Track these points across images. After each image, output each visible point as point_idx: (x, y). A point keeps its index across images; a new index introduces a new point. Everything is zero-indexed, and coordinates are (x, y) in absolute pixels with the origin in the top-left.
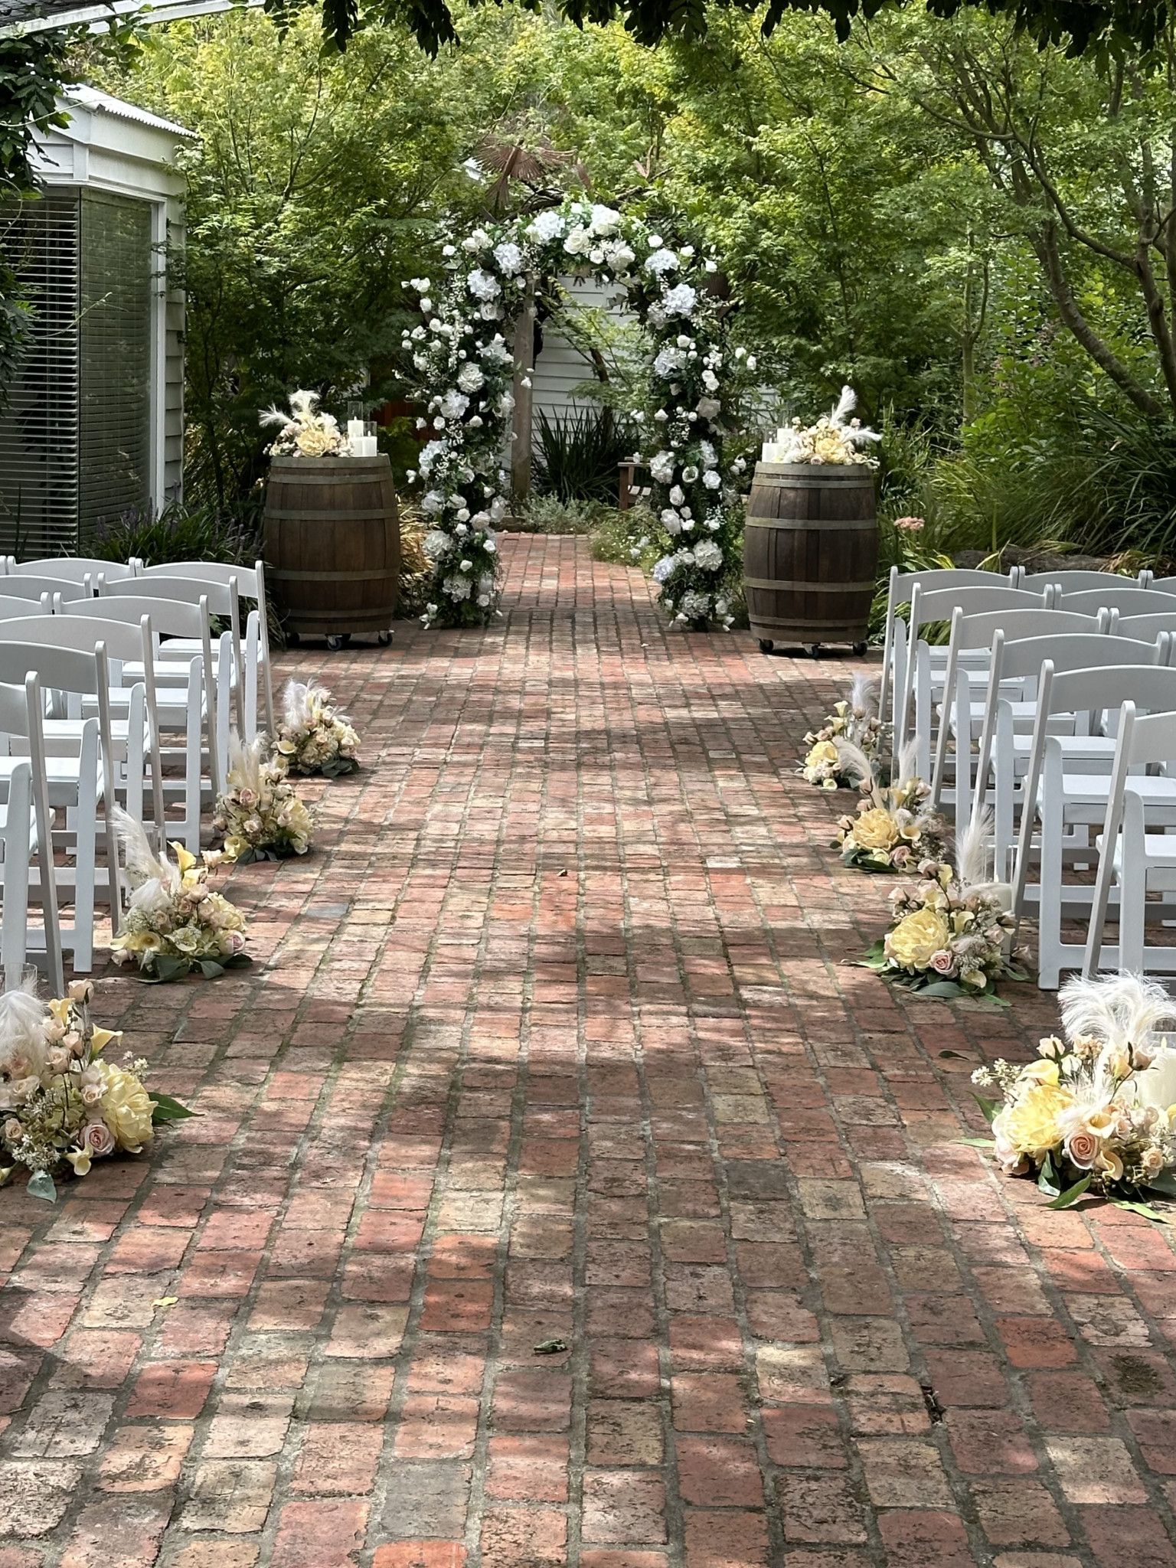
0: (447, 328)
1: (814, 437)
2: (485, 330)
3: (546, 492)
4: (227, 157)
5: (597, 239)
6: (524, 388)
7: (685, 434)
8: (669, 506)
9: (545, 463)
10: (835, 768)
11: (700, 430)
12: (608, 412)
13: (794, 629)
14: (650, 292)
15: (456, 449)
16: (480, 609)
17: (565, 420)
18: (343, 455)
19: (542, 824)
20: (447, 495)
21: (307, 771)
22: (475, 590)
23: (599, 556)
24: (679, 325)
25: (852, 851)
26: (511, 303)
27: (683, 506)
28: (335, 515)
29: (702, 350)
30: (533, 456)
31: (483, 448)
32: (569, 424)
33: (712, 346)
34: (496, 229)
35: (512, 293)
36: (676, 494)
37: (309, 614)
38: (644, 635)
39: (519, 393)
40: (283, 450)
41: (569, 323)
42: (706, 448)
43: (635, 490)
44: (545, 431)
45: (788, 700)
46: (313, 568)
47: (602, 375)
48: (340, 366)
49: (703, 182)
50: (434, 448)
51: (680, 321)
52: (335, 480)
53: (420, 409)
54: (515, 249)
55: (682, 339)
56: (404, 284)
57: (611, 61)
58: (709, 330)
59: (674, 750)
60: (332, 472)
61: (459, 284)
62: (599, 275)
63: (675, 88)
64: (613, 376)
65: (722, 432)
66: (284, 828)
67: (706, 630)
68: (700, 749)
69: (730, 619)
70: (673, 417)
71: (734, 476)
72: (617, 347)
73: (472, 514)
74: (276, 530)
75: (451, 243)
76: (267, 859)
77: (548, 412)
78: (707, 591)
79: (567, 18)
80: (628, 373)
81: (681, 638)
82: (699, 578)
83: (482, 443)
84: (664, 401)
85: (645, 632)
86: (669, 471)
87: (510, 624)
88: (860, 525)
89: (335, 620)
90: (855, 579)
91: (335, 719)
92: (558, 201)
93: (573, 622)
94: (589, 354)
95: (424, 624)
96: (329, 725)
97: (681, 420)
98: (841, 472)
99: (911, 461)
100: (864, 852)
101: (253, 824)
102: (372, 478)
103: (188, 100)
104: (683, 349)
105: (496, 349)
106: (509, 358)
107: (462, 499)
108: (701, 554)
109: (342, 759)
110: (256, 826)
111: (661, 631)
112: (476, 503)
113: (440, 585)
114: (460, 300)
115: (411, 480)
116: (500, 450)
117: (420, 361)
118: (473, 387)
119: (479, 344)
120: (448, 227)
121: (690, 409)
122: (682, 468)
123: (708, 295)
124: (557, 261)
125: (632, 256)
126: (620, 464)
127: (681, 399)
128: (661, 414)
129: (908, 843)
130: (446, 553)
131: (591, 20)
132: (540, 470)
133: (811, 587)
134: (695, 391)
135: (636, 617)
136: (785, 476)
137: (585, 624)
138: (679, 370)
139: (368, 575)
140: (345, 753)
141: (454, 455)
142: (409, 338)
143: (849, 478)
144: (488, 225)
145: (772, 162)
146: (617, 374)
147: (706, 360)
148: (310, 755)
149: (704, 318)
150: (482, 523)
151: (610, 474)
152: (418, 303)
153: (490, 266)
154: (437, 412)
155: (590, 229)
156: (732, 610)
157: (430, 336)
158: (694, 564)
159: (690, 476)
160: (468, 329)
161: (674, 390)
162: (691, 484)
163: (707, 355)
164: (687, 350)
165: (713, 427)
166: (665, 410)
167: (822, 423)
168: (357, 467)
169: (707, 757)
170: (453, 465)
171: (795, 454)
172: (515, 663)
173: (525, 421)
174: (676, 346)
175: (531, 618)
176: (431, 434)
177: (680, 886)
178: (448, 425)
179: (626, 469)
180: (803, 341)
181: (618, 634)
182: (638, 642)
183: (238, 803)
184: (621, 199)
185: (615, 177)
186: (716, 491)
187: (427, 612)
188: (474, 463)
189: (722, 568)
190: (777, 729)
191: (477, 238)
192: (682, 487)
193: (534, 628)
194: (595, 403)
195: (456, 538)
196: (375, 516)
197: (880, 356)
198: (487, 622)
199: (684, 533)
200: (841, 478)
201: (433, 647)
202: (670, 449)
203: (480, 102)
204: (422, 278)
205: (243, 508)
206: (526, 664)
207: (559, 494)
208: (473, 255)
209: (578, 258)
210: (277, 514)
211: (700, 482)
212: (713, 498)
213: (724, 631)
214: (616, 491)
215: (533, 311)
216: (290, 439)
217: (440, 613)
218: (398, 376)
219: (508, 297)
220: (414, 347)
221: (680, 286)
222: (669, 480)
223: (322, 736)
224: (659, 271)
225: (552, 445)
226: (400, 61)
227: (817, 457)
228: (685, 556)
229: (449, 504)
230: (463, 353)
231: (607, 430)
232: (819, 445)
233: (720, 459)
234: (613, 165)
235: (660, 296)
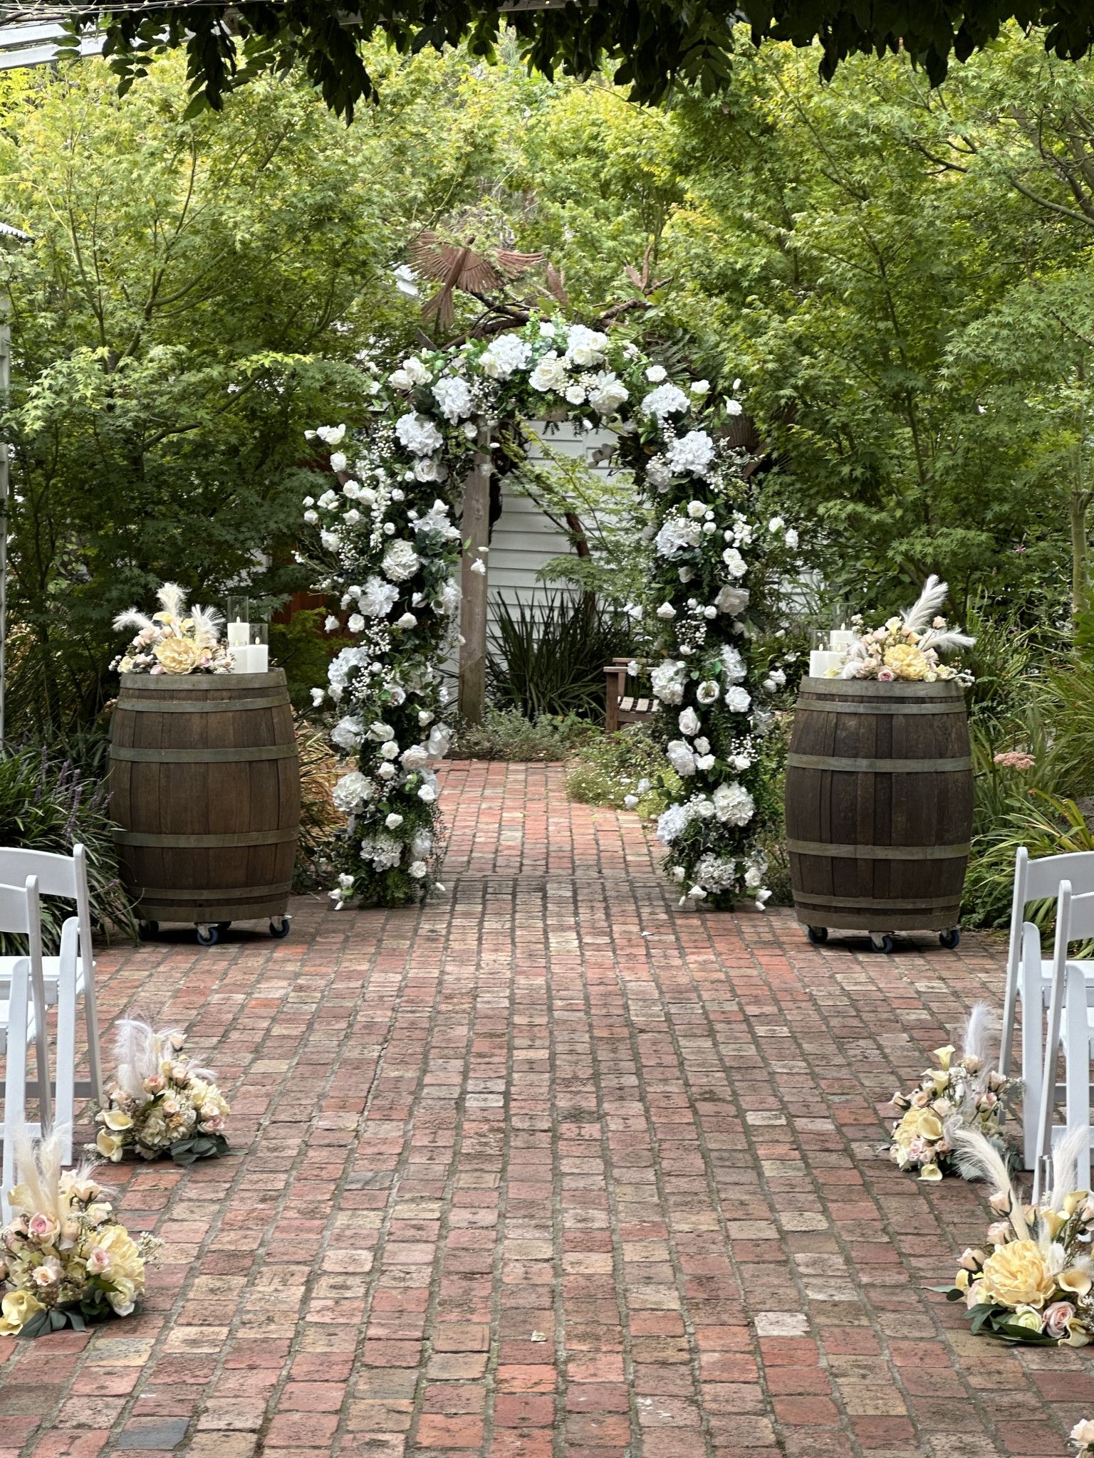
0: (367, 494)
1: (883, 645)
2: (421, 495)
3: (510, 702)
4: (67, 260)
5: (575, 371)
6: (476, 574)
7: (700, 636)
8: (678, 735)
9: (504, 666)
10: (938, 1147)
11: (721, 630)
12: (589, 598)
13: (858, 911)
14: (650, 442)
15: (381, 658)
16: (411, 880)
17: (532, 607)
18: (221, 670)
19: (500, 1248)
20: (367, 722)
21: (149, 1155)
22: (407, 855)
23: (580, 795)
24: (692, 486)
25: (981, 1308)
26: (457, 457)
27: (698, 736)
28: (207, 756)
29: (723, 520)
30: (489, 655)
31: (418, 657)
32: (537, 612)
33: (736, 515)
34: (436, 358)
35: (458, 445)
36: (689, 719)
37: (171, 895)
38: (645, 916)
39: (468, 580)
40: (136, 665)
41: (538, 478)
42: (730, 656)
43: (627, 703)
44: (506, 624)
45: (856, 1022)
46: (177, 831)
47: (581, 548)
48: (223, 548)
49: (721, 292)
50: (350, 657)
51: (692, 481)
52: (208, 706)
53: (332, 604)
54: (462, 384)
55: (695, 507)
56: (309, 434)
57: (595, 138)
58: (732, 493)
59: (695, 1112)
60: (204, 694)
61: (384, 433)
62: (577, 419)
63: (681, 169)
64: (595, 548)
65: (752, 634)
66: (98, 1276)
67: (731, 910)
68: (732, 1110)
69: (765, 894)
70: (682, 614)
71: (769, 694)
72: (602, 510)
73: (402, 750)
74: (126, 778)
75: (376, 378)
76: (68, 1326)
77: (509, 597)
78: (732, 854)
79: (534, 69)
80: (617, 544)
81: (696, 922)
82: (721, 837)
83: (416, 650)
84: (670, 591)
85: (645, 911)
86: (678, 688)
87: (455, 901)
88: (947, 765)
89: (209, 903)
90: (941, 841)
91: (191, 1076)
92: (521, 321)
93: (544, 897)
94: (564, 521)
95: (335, 902)
96: (182, 1086)
97: (694, 617)
98: (921, 691)
99: (1003, 668)
100: (1001, 1311)
101: (48, 1272)
102: (260, 703)
103: (13, 186)
104: (697, 519)
105: (436, 521)
106: (453, 533)
107: (388, 728)
108: (723, 803)
109: (202, 1135)
110: (52, 1277)
111: (668, 911)
112: (408, 733)
113: (358, 847)
114: (386, 455)
115: (317, 703)
116: (441, 660)
117: (330, 539)
118: (403, 574)
119: (412, 514)
120: (372, 359)
121: (706, 602)
122: (697, 683)
123: (730, 446)
124: (522, 402)
125: (624, 394)
126: (607, 669)
127: (694, 587)
128: (667, 609)
129: (1071, 1298)
130: (366, 803)
131: (567, 72)
132: (497, 674)
133: (881, 853)
134: (713, 577)
135: (633, 889)
136: (844, 698)
137: (560, 901)
138: (690, 548)
139: (255, 838)
140: (207, 1127)
141: (377, 667)
142: (315, 507)
143: (932, 700)
144: (426, 353)
145: (814, 266)
146: (602, 545)
147: (728, 535)
148: (154, 1132)
149: (725, 477)
150: (415, 762)
151: (593, 680)
152: (329, 461)
153: (428, 408)
154: (354, 608)
155: (566, 359)
156: (766, 881)
157: (345, 503)
158: (714, 816)
159: (707, 694)
160: (398, 495)
161: (684, 575)
162: (710, 706)
163: (730, 528)
164: (702, 521)
165: (740, 627)
166: (671, 602)
167: (893, 623)
168: (241, 688)
169: (744, 1123)
170: (376, 682)
171: (854, 667)
172: (463, 963)
173: (478, 610)
174: (687, 516)
175: (485, 892)
176: (346, 637)
177: (716, 1374)
178: (368, 626)
179: (615, 675)
180: (860, 508)
181: (608, 915)
182: (636, 929)
183: (25, 1237)
184: (607, 317)
185: (601, 286)
186: (744, 715)
187: (338, 885)
188: (405, 677)
189: (753, 821)
190: (844, 1073)
191: (411, 370)
192: (696, 710)
193: (489, 906)
194: (572, 586)
195: (380, 781)
196: (265, 757)
197: (968, 528)
198: (423, 899)
199: (700, 774)
200: (920, 700)
201: (347, 939)
202: (678, 657)
203: (417, 190)
204: (334, 424)
205: (86, 741)
206: (478, 966)
207: (525, 706)
208: (405, 394)
209: (550, 397)
210: (127, 754)
211: (721, 702)
212: (740, 725)
213: (758, 911)
214: (600, 701)
215: (487, 469)
216: (147, 649)
217: (357, 886)
218: (299, 559)
219: (453, 450)
220: (320, 519)
221: (691, 435)
222: (678, 700)
223: (173, 1101)
224: (662, 413)
225: (514, 638)
226: (307, 131)
227: (886, 670)
228: (701, 806)
229: (369, 736)
230: (390, 527)
231: (587, 622)
232: (890, 653)
233: (750, 671)
234: (600, 270)
235: (663, 447)
